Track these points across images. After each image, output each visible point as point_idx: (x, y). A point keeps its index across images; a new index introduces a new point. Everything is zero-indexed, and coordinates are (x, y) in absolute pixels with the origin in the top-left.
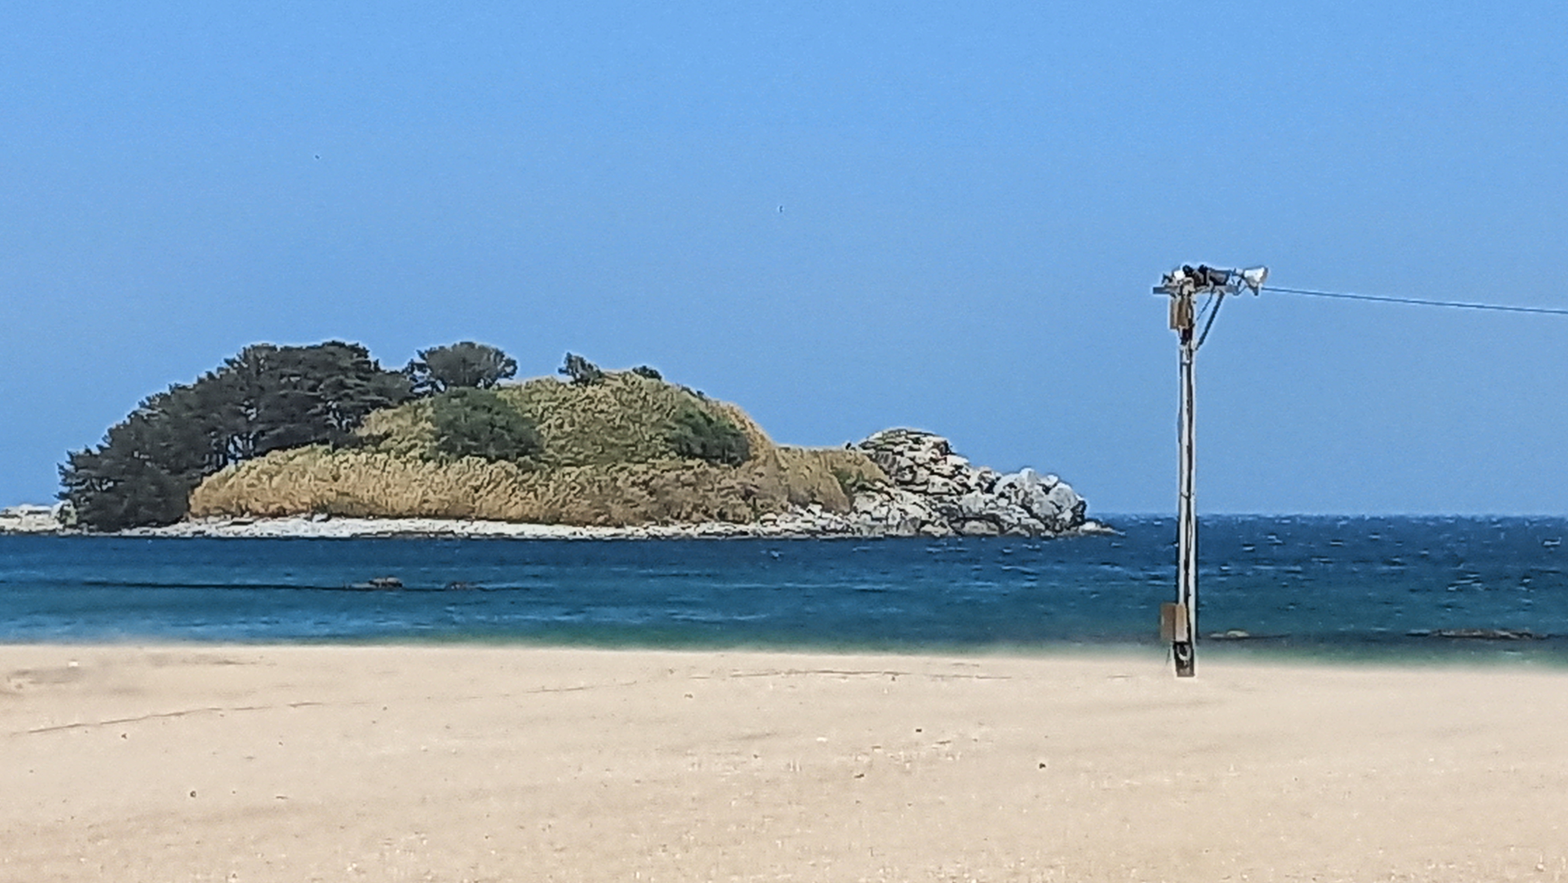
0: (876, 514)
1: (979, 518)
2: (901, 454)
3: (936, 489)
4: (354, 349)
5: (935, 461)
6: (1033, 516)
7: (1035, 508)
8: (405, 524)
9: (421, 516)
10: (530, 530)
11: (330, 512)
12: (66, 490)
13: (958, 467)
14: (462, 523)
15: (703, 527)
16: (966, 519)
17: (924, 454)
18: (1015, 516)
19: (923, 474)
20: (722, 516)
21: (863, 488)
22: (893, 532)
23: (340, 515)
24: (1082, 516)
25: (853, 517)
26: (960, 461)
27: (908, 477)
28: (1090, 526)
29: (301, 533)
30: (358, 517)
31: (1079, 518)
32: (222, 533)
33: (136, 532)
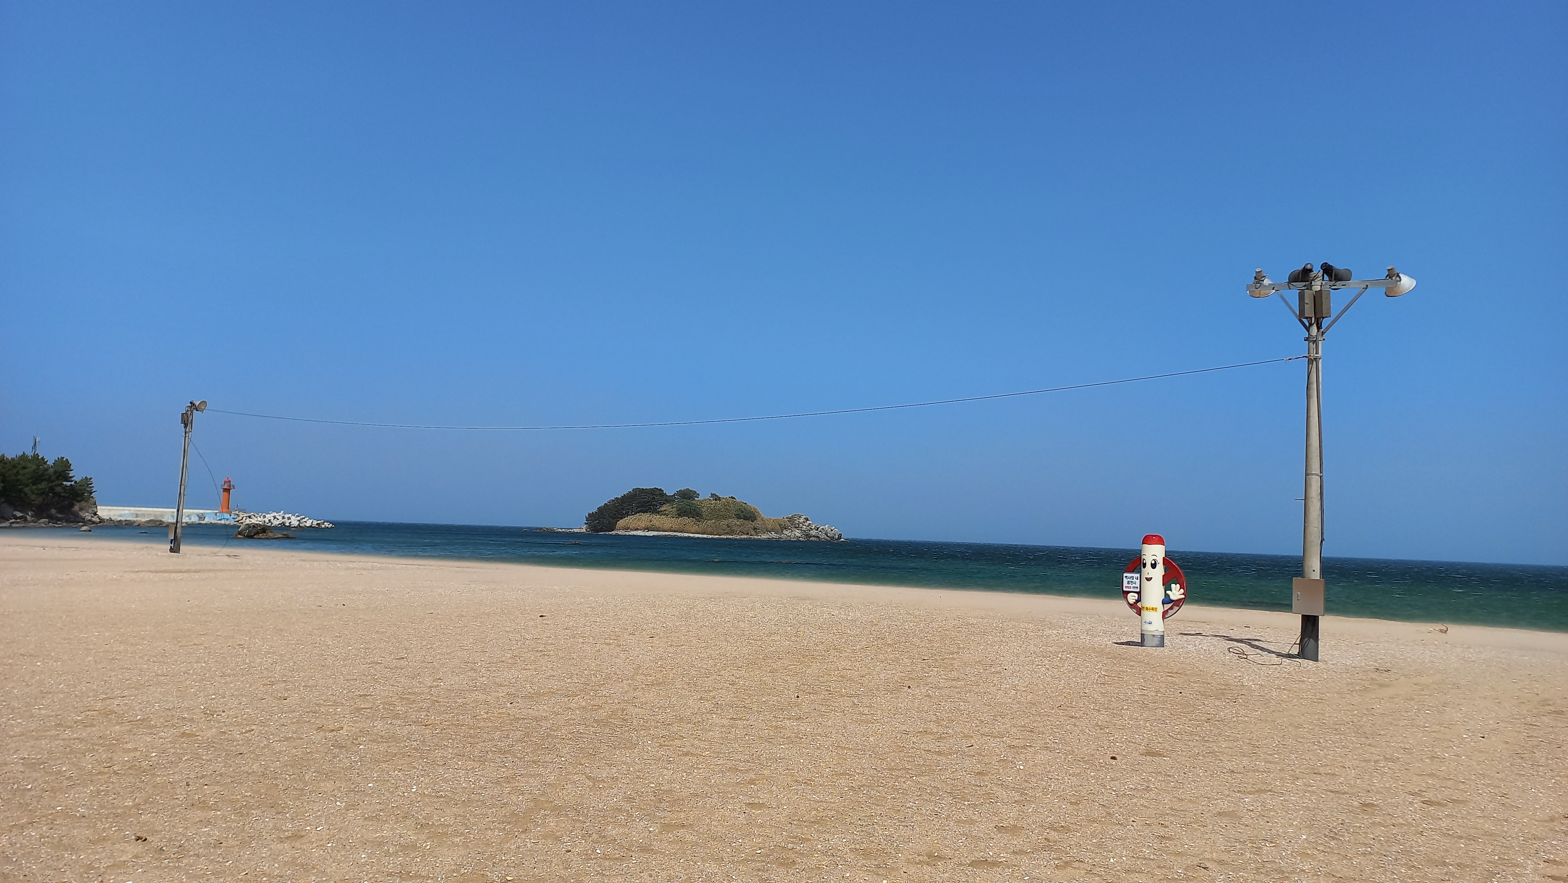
0: (788, 535)
1: (814, 536)
2: (796, 520)
3: (804, 529)
4: (660, 490)
5: (804, 522)
6: (829, 537)
7: (829, 535)
8: (667, 533)
9: (671, 531)
10: (697, 536)
11: (649, 529)
12: (587, 522)
13: (810, 524)
14: (681, 533)
15: (742, 537)
16: (811, 537)
17: (802, 520)
18: (823, 536)
19: (801, 525)
20: (748, 534)
21: (785, 528)
22: (792, 539)
23: (652, 530)
24: (841, 537)
25: (782, 535)
26: (810, 522)
27: (797, 526)
28: (842, 540)
29: (641, 534)
30: (656, 531)
31: (840, 537)
32: (622, 534)
33: (602, 533)
